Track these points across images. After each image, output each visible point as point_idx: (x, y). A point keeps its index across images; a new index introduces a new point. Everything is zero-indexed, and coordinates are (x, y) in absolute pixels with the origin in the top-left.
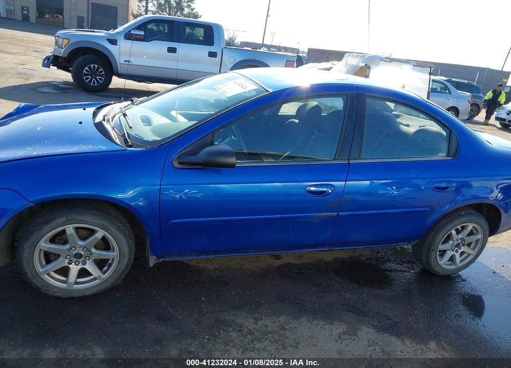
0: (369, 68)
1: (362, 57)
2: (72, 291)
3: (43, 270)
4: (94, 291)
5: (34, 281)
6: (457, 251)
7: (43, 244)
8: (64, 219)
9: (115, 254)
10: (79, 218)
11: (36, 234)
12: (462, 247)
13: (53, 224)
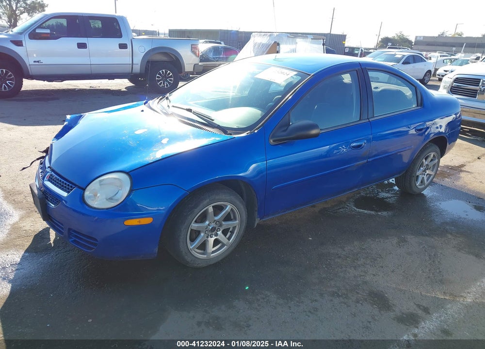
0: (278, 44)
1: (270, 36)
2: (210, 259)
3: (193, 246)
4: (224, 256)
5: (186, 257)
6: (424, 175)
7: (193, 225)
8: (208, 200)
9: (237, 222)
10: (217, 197)
11: (190, 217)
12: (427, 171)
13: (201, 206)
